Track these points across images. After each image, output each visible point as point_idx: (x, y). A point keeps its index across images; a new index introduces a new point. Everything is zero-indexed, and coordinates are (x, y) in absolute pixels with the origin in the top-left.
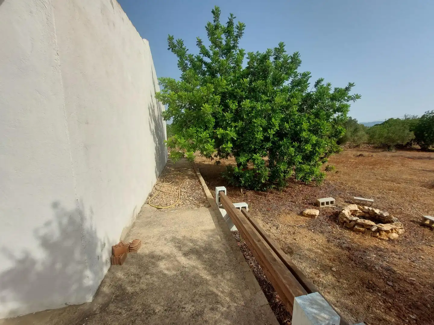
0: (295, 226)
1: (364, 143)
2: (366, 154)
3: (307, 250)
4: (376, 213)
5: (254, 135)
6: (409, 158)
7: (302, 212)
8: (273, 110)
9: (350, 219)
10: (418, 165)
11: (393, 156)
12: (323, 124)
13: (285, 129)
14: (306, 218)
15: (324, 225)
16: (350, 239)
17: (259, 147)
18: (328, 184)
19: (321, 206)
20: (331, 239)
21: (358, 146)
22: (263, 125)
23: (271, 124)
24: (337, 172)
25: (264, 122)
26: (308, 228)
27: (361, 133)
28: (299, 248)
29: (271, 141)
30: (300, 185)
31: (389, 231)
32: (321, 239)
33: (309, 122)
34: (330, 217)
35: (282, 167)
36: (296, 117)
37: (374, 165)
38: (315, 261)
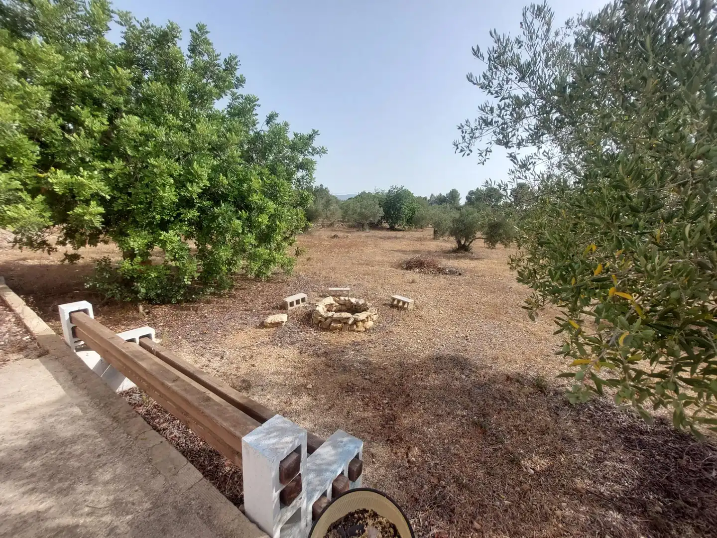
0: (252, 345)
1: (338, 221)
2: (340, 234)
3: (273, 374)
4: (352, 303)
5: (157, 192)
6: (381, 238)
7: (263, 322)
8: (195, 149)
9: (325, 316)
10: (388, 245)
11: (368, 237)
12: (283, 184)
13: (222, 185)
14: (269, 330)
15: (295, 333)
16: (327, 341)
17: (173, 219)
18: (298, 277)
19: (290, 308)
20: (305, 348)
21: (331, 225)
22: (176, 174)
23: (191, 174)
24: (309, 259)
25: (178, 168)
26: (273, 342)
27: (333, 207)
28: (260, 375)
29: (197, 207)
30: (259, 284)
31: (364, 320)
32: (291, 353)
33: (262, 179)
34: (301, 320)
35: (222, 254)
36: (240, 168)
37: (350, 247)
38: (285, 385)
